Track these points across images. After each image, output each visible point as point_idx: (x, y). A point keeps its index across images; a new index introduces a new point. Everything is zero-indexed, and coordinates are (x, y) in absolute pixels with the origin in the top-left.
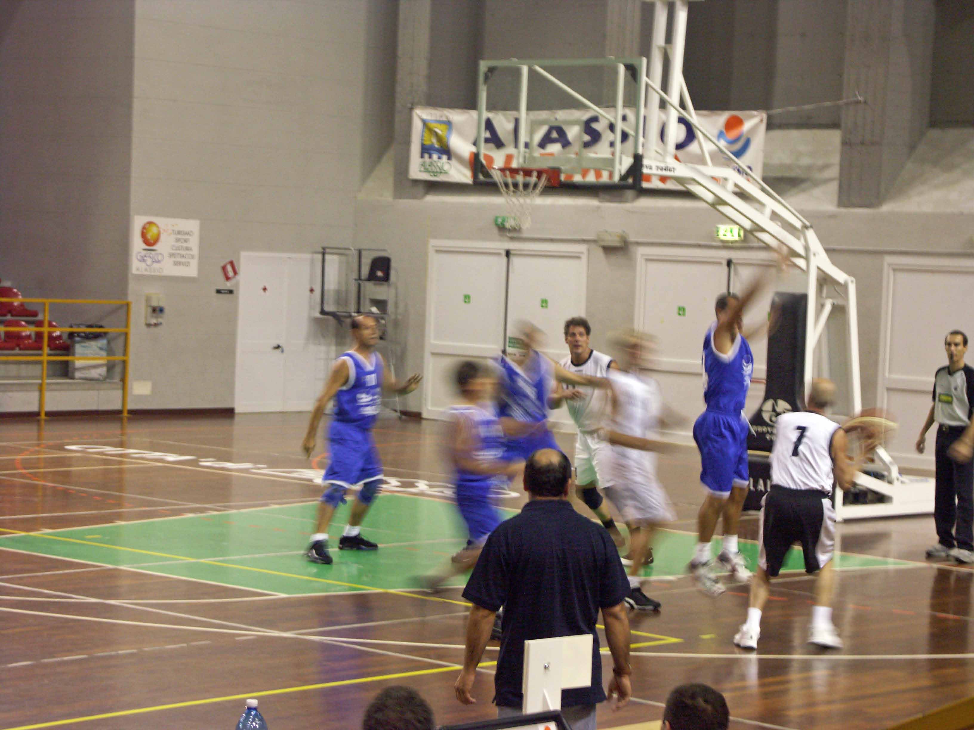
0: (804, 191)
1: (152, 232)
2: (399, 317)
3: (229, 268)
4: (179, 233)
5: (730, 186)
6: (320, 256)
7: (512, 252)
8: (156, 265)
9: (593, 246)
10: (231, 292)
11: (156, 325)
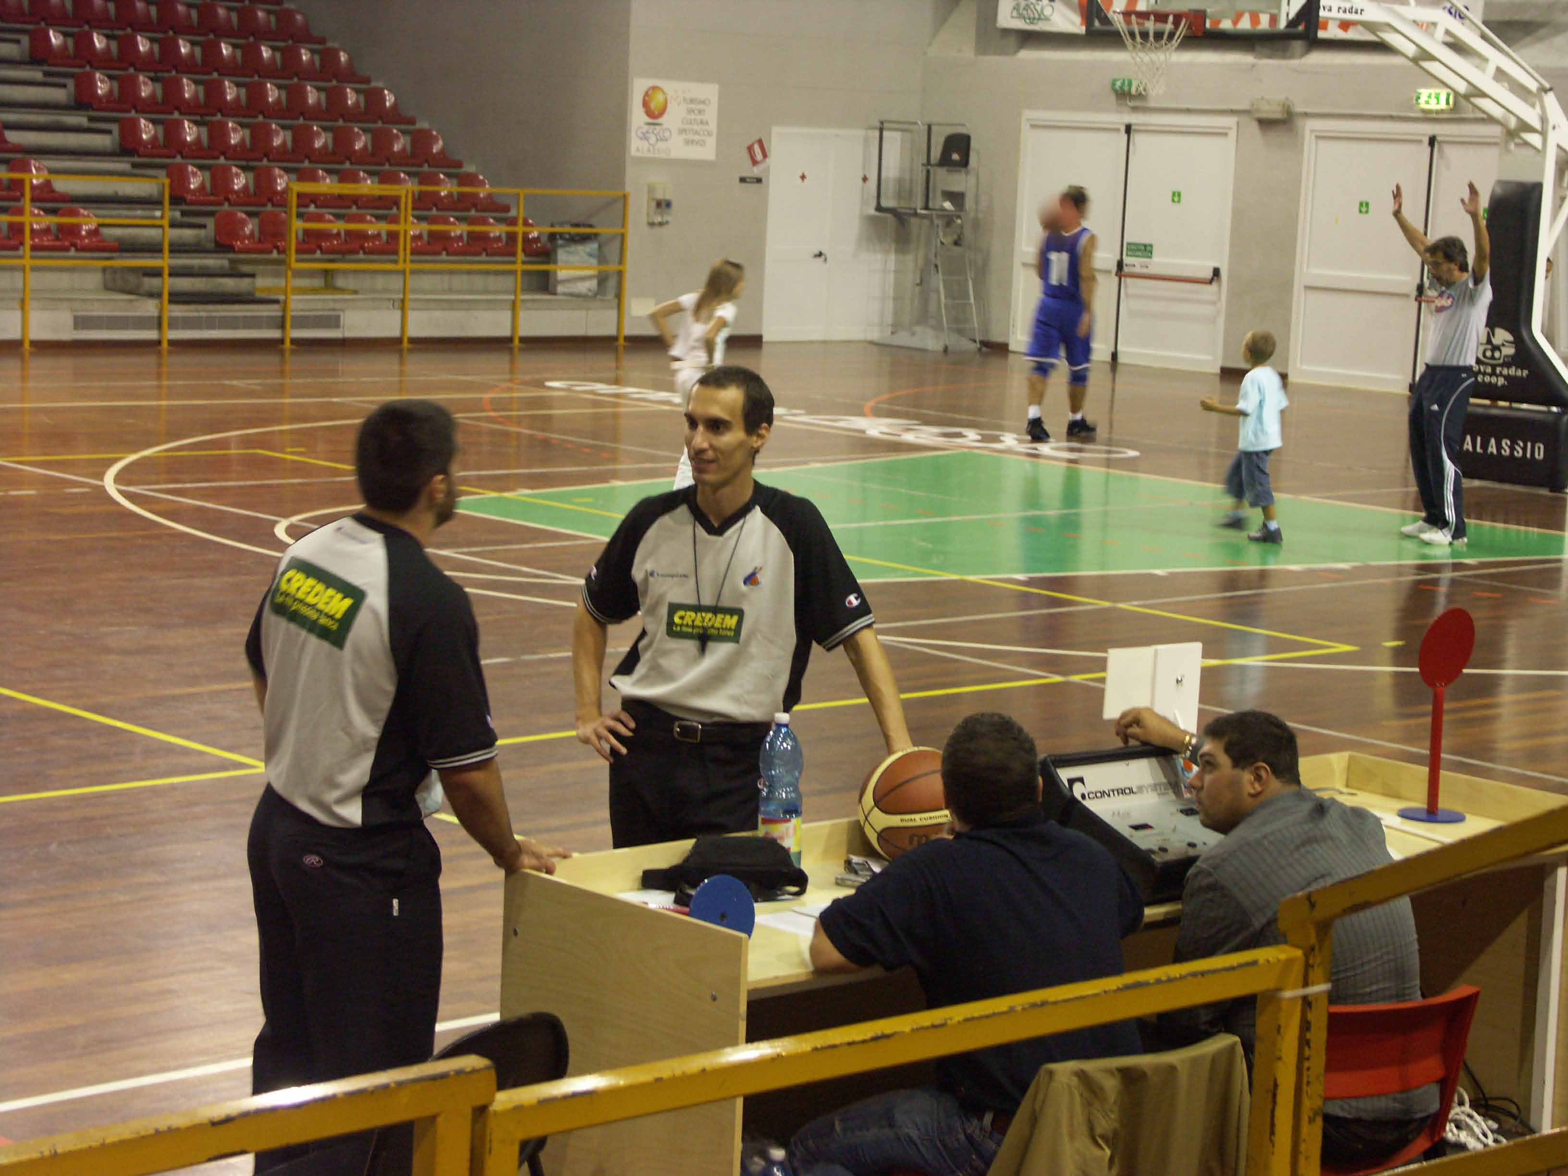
0: (1541, 39)
1: (657, 101)
2: (981, 216)
3: (757, 148)
4: (692, 101)
5: (1440, 34)
6: (877, 133)
7: (1133, 127)
8: (661, 145)
9: (1245, 119)
10: (759, 181)
11: (661, 224)
